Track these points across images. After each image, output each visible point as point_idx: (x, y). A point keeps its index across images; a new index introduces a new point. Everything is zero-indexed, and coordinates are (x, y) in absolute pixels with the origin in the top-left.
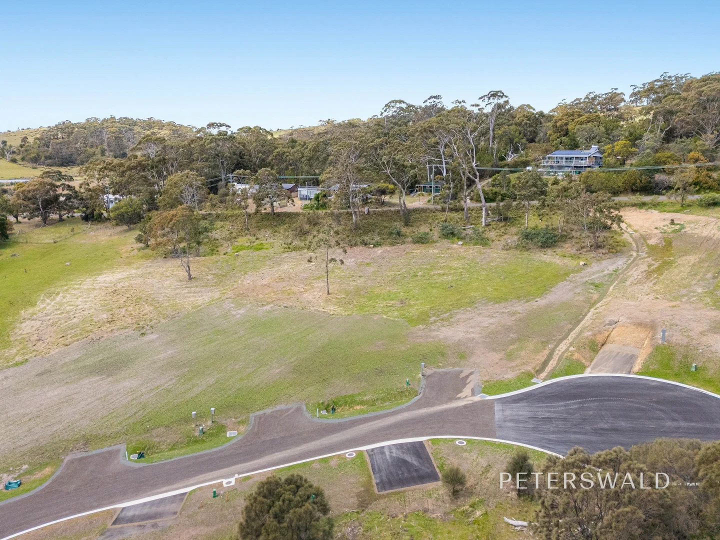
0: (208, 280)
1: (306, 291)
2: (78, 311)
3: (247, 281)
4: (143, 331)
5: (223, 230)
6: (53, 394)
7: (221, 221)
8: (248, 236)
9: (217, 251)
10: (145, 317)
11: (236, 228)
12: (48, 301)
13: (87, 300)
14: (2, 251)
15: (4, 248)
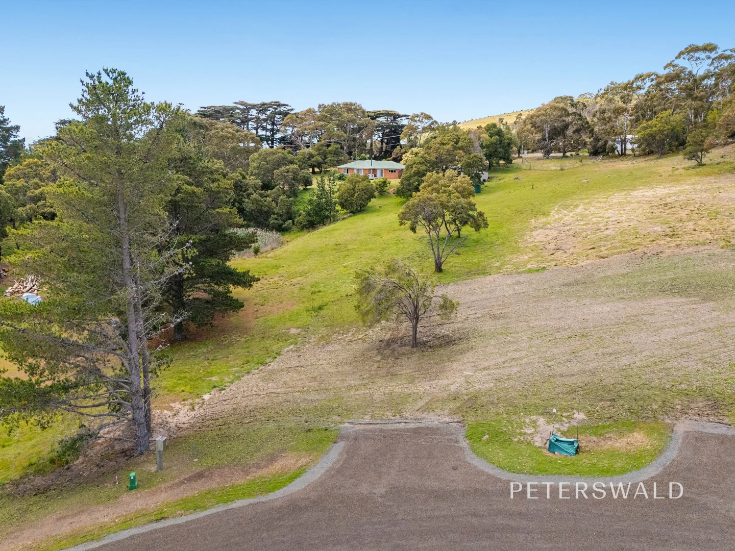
2: (610, 223)
6: (602, 309)
12: (565, 212)
13: (622, 212)
14: (503, 175)
15: (506, 173)
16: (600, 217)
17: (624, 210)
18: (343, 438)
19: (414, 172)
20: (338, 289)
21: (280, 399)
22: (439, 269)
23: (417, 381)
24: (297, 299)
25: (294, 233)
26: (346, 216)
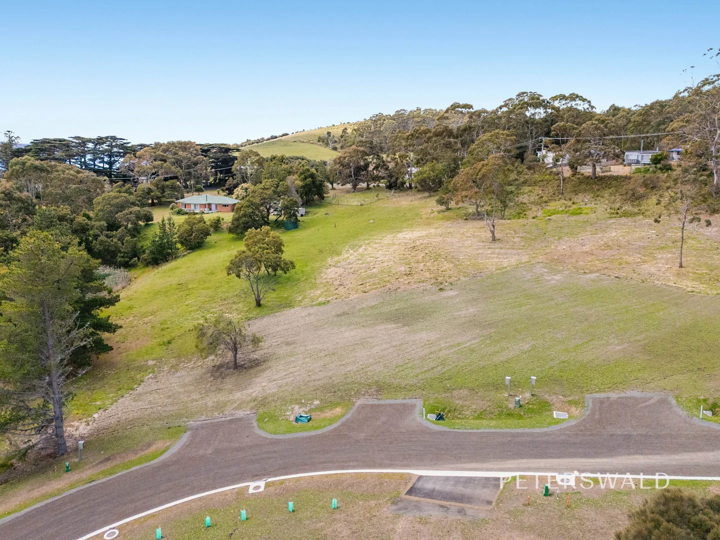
0: (515, 242)
1: (645, 262)
2: (377, 262)
3: (563, 247)
4: (442, 286)
5: (532, 195)
6: (349, 334)
7: (529, 186)
8: (563, 201)
9: (525, 215)
10: (443, 273)
11: (547, 192)
12: (352, 251)
13: (387, 253)
14: (318, 210)
15: (319, 208)
16: (373, 257)
17: (388, 251)
18: (189, 429)
19: (242, 215)
20: (182, 325)
21: (149, 412)
22: (259, 304)
23: (234, 392)
24: (150, 336)
25: (140, 268)
26: (185, 253)
